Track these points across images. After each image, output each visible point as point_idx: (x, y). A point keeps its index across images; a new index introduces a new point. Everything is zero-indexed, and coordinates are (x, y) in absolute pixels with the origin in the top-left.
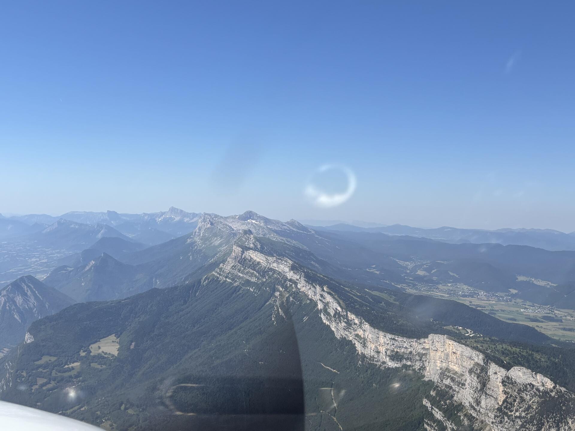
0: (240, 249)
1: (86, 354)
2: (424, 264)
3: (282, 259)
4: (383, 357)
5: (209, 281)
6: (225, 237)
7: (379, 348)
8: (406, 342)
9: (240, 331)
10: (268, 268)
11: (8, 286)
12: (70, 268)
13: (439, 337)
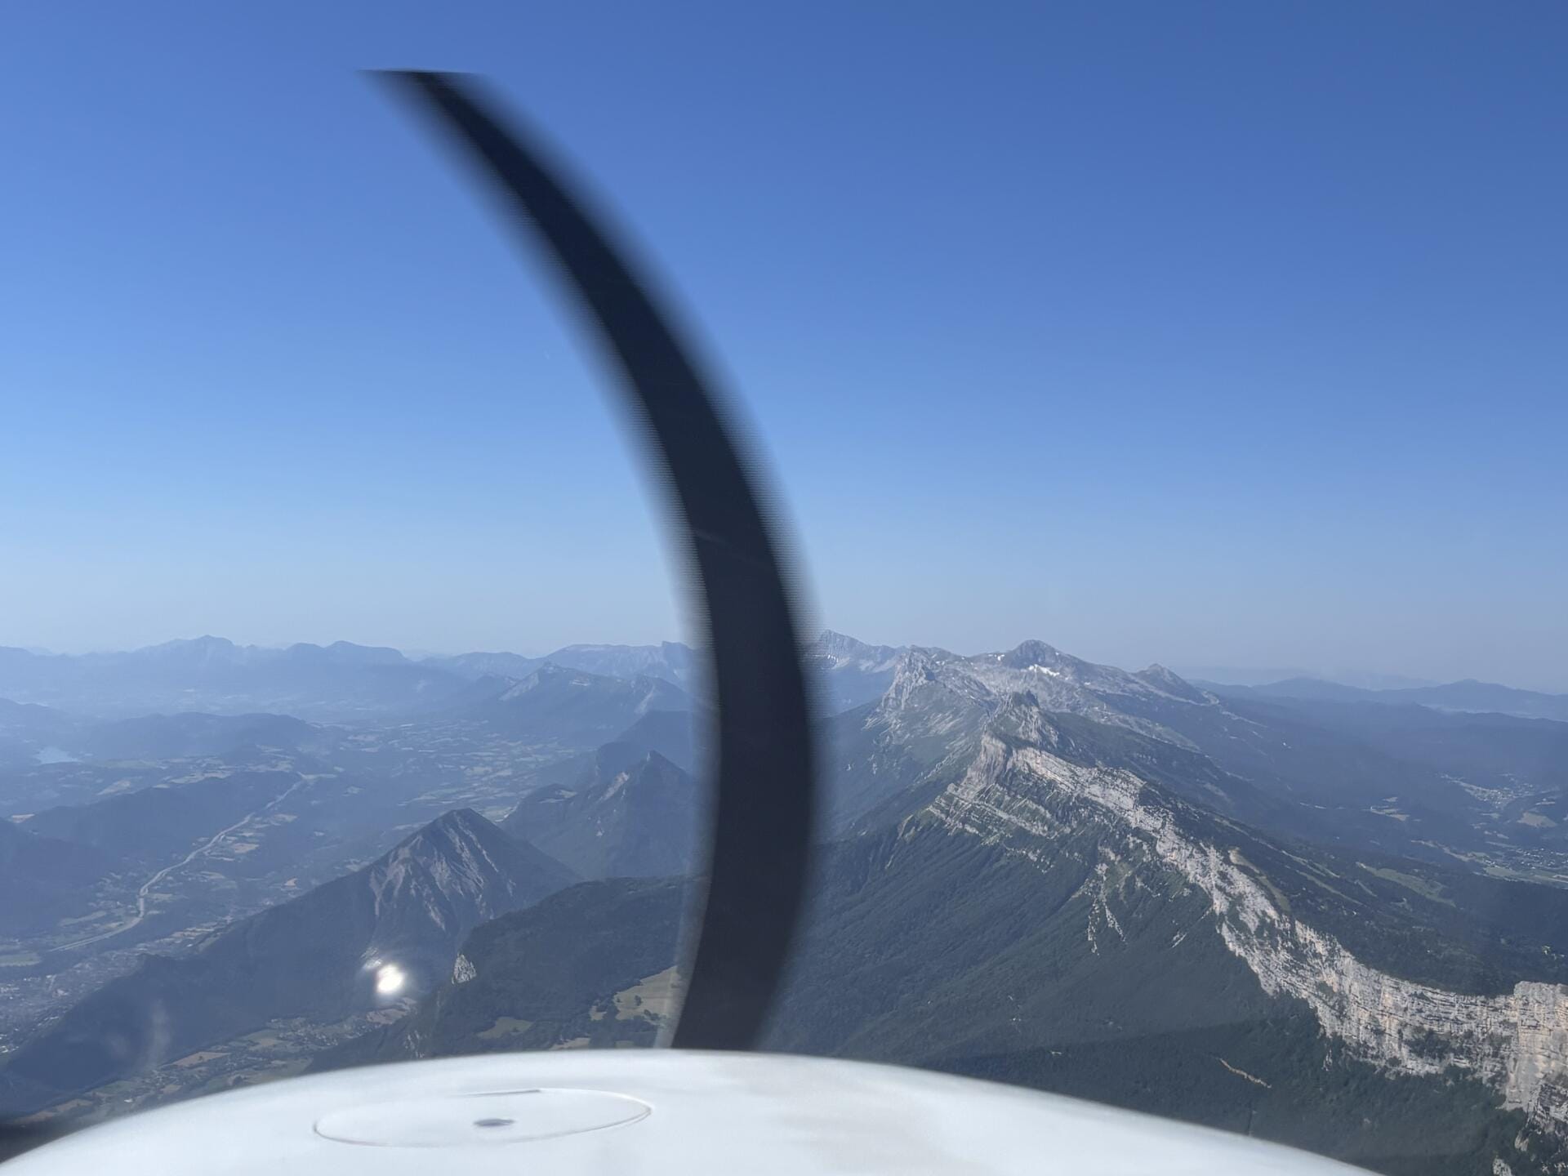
0: (1001, 745)
1: (604, 1016)
2: (1544, 796)
3: (1115, 773)
4: (1393, 1047)
5: (919, 830)
6: (964, 712)
7: (1381, 1021)
8: (1457, 1006)
9: (1000, 969)
10: (1078, 798)
11: (414, 836)
12: (568, 793)
13: (1541, 988)
